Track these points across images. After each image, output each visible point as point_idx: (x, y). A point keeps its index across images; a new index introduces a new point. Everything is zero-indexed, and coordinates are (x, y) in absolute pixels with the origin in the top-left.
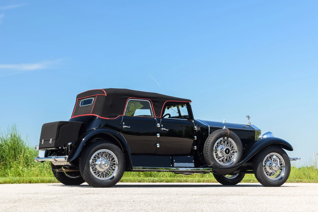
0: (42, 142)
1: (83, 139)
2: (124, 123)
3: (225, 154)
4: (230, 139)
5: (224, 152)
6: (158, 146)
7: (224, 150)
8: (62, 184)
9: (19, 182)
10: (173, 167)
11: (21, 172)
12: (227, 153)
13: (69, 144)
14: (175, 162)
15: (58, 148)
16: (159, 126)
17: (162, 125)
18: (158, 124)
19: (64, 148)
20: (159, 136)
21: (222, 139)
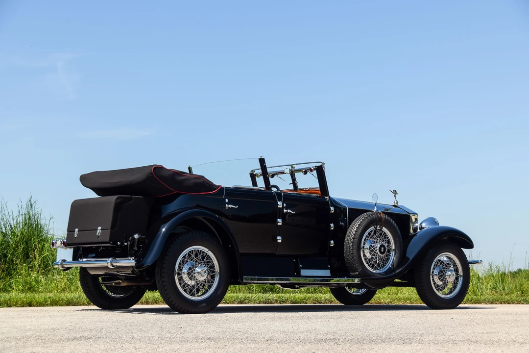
0: (74, 234)
1: (164, 230)
2: (227, 200)
3: (379, 253)
4: (384, 229)
5: (378, 251)
6: (280, 241)
7: (378, 248)
8: (95, 307)
9: (7, 304)
10: (299, 275)
11: (34, 283)
12: (382, 253)
13: (136, 236)
14: (303, 268)
15: (115, 243)
16: (281, 206)
17: (285, 205)
18: (279, 203)
19: (126, 244)
20: (280, 224)
21: (372, 228)
